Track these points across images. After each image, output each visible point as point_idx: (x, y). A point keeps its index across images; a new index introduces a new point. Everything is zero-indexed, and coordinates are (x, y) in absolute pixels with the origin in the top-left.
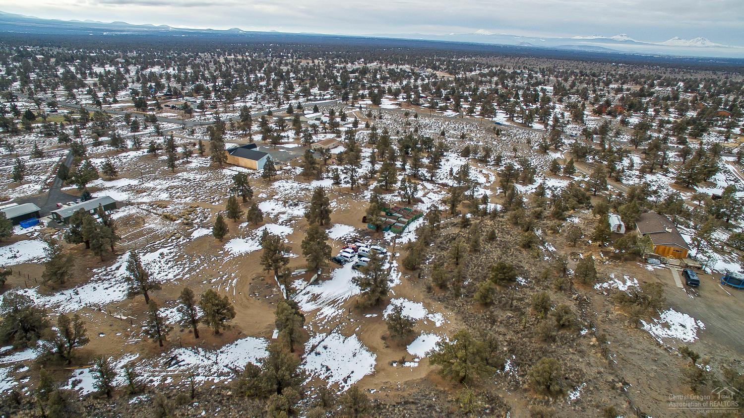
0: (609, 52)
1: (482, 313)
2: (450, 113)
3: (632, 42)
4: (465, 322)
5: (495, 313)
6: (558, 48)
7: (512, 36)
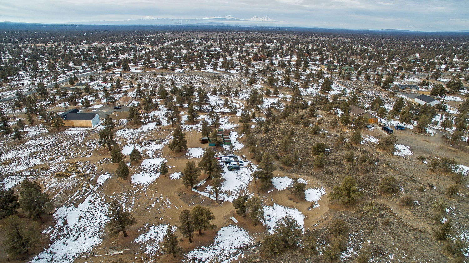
0: (226, 25)
1: (321, 171)
2: (177, 70)
3: (235, 20)
4: (316, 178)
5: (329, 169)
6: (198, 25)
7: (167, 19)
